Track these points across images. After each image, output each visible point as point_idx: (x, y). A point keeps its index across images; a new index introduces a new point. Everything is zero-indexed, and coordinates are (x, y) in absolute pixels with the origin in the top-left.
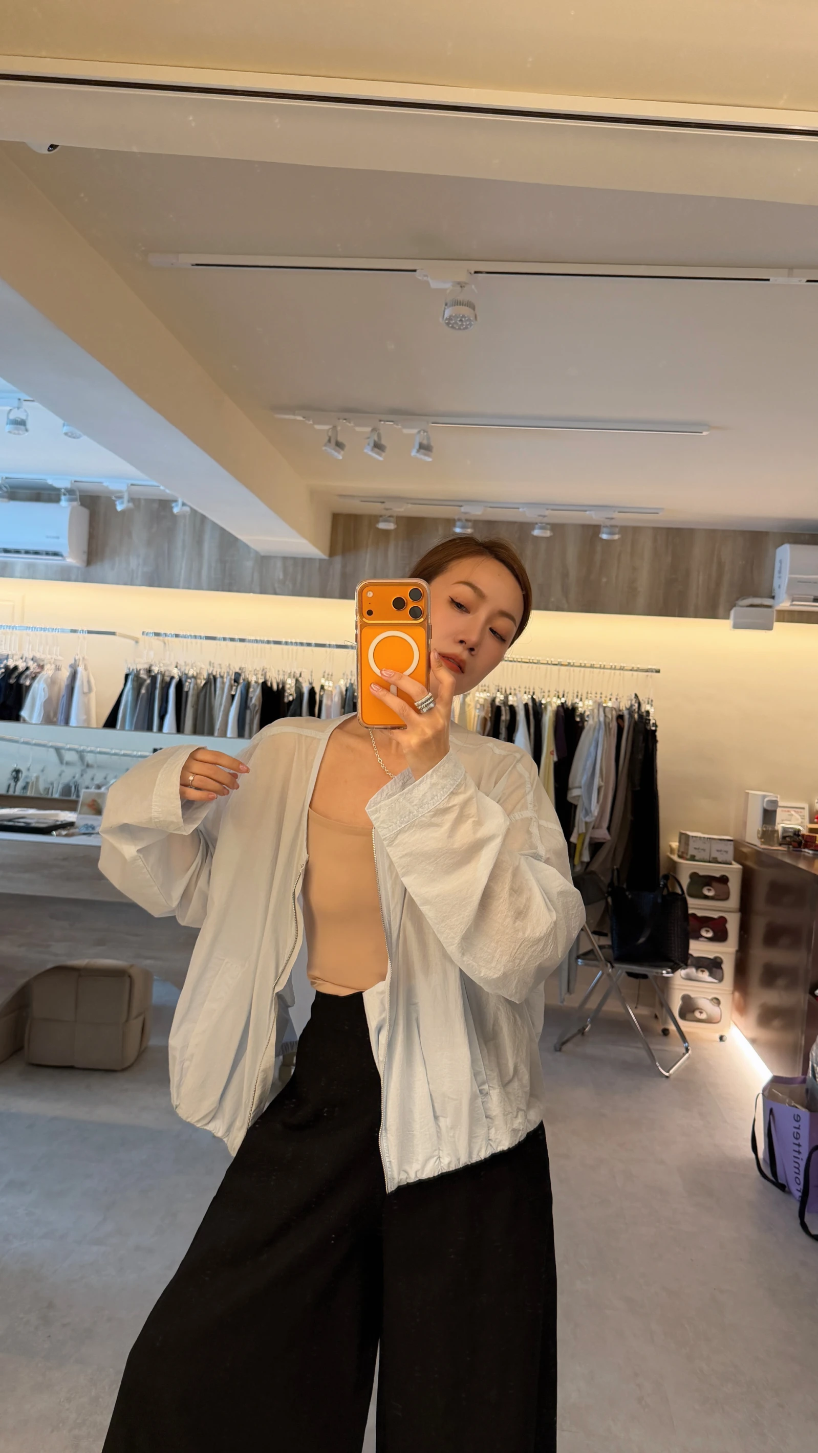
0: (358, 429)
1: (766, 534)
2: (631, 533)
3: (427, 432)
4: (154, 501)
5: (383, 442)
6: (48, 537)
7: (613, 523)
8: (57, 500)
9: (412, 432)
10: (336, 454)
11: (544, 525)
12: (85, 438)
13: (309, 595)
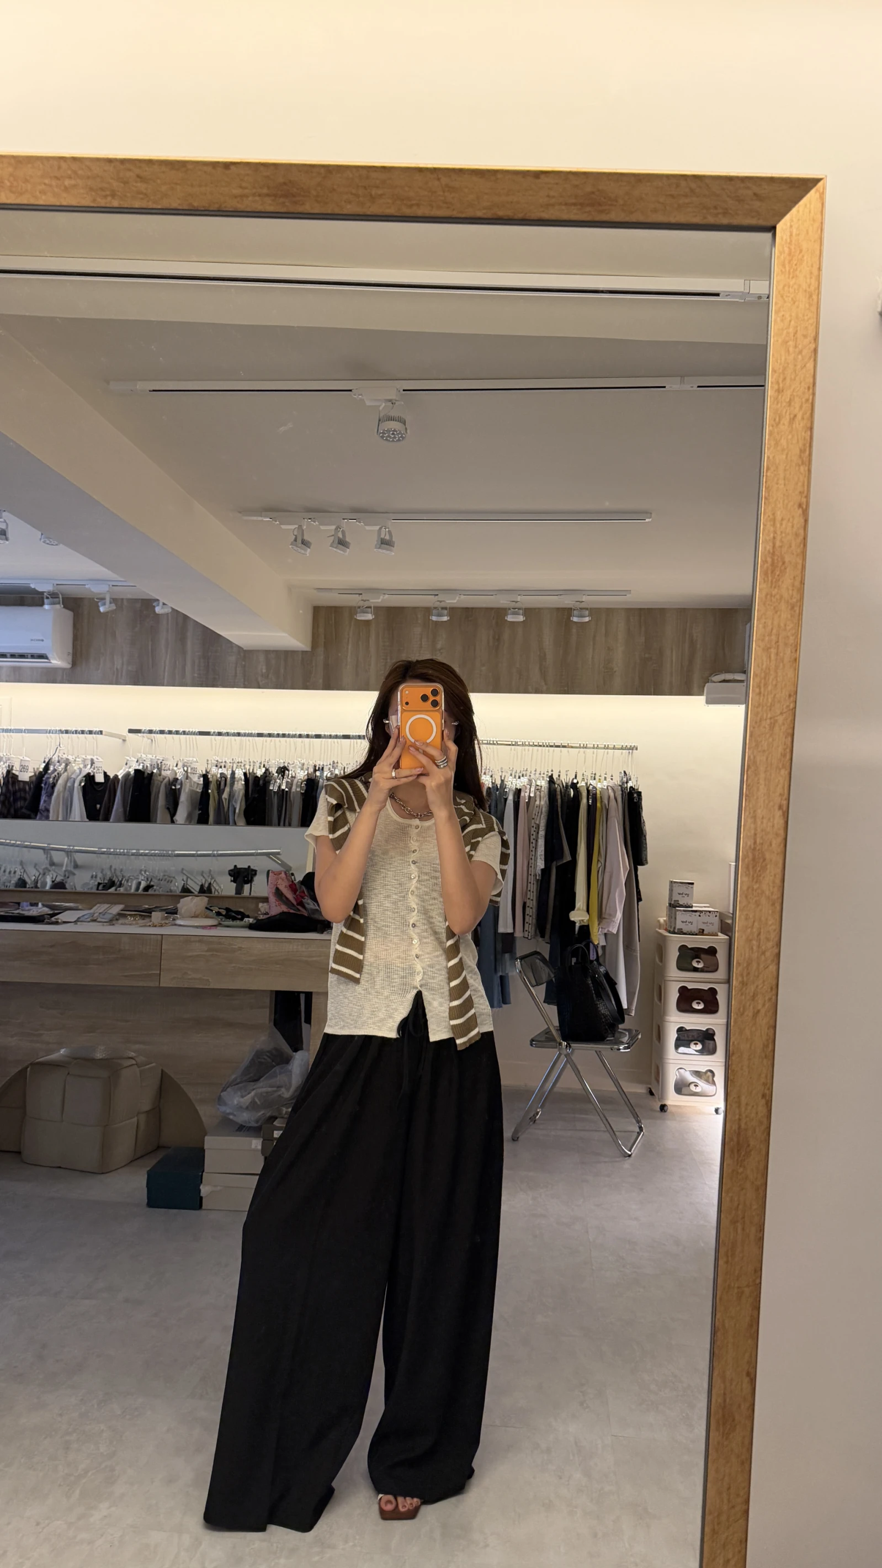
0: (322, 528)
1: (736, 610)
2: (602, 615)
3: (388, 528)
4: (136, 600)
5: (347, 540)
6: (32, 640)
7: (582, 605)
8: (42, 604)
9: (373, 530)
10: (303, 551)
11: (517, 610)
12: (61, 545)
13: (293, 687)
